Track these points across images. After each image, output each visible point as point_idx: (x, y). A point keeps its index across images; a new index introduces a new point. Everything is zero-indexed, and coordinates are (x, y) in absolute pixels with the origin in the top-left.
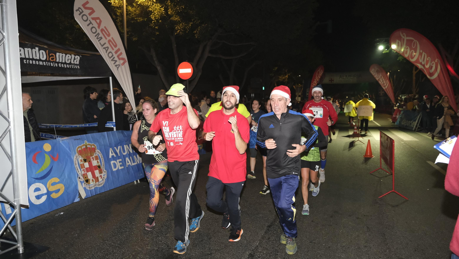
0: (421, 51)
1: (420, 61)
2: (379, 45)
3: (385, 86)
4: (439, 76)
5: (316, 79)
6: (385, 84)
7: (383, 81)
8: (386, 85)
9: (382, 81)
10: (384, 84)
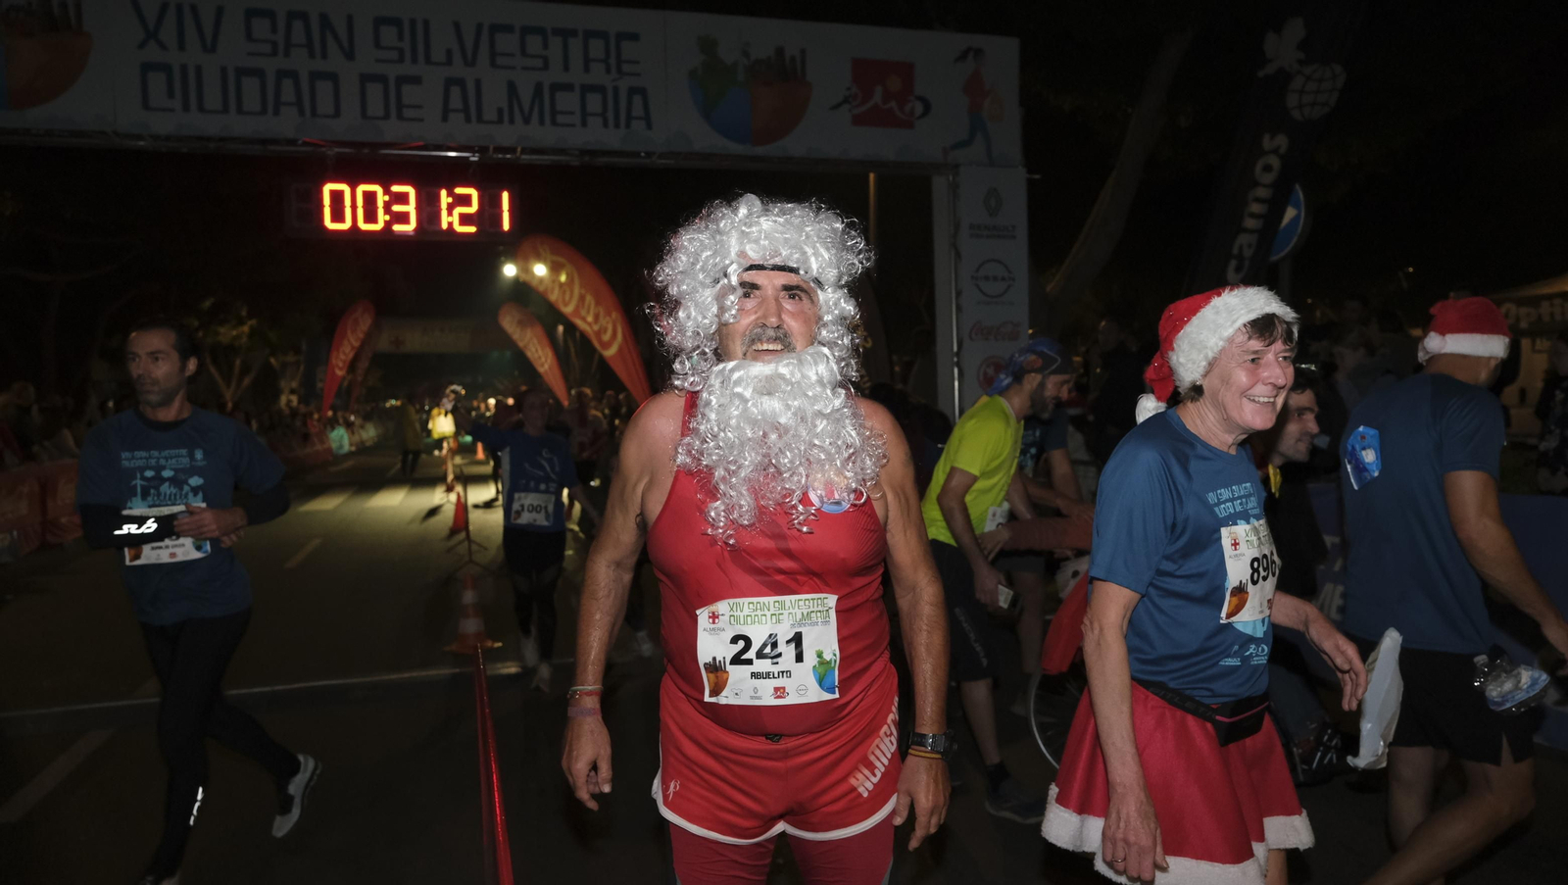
0: (583, 292)
1: (583, 313)
2: (504, 263)
3: (542, 365)
4: (620, 350)
5: (349, 341)
6: (543, 359)
7: (537, 351)
8: (546, 361)
9: (533, 350)
10: (540, 358)
